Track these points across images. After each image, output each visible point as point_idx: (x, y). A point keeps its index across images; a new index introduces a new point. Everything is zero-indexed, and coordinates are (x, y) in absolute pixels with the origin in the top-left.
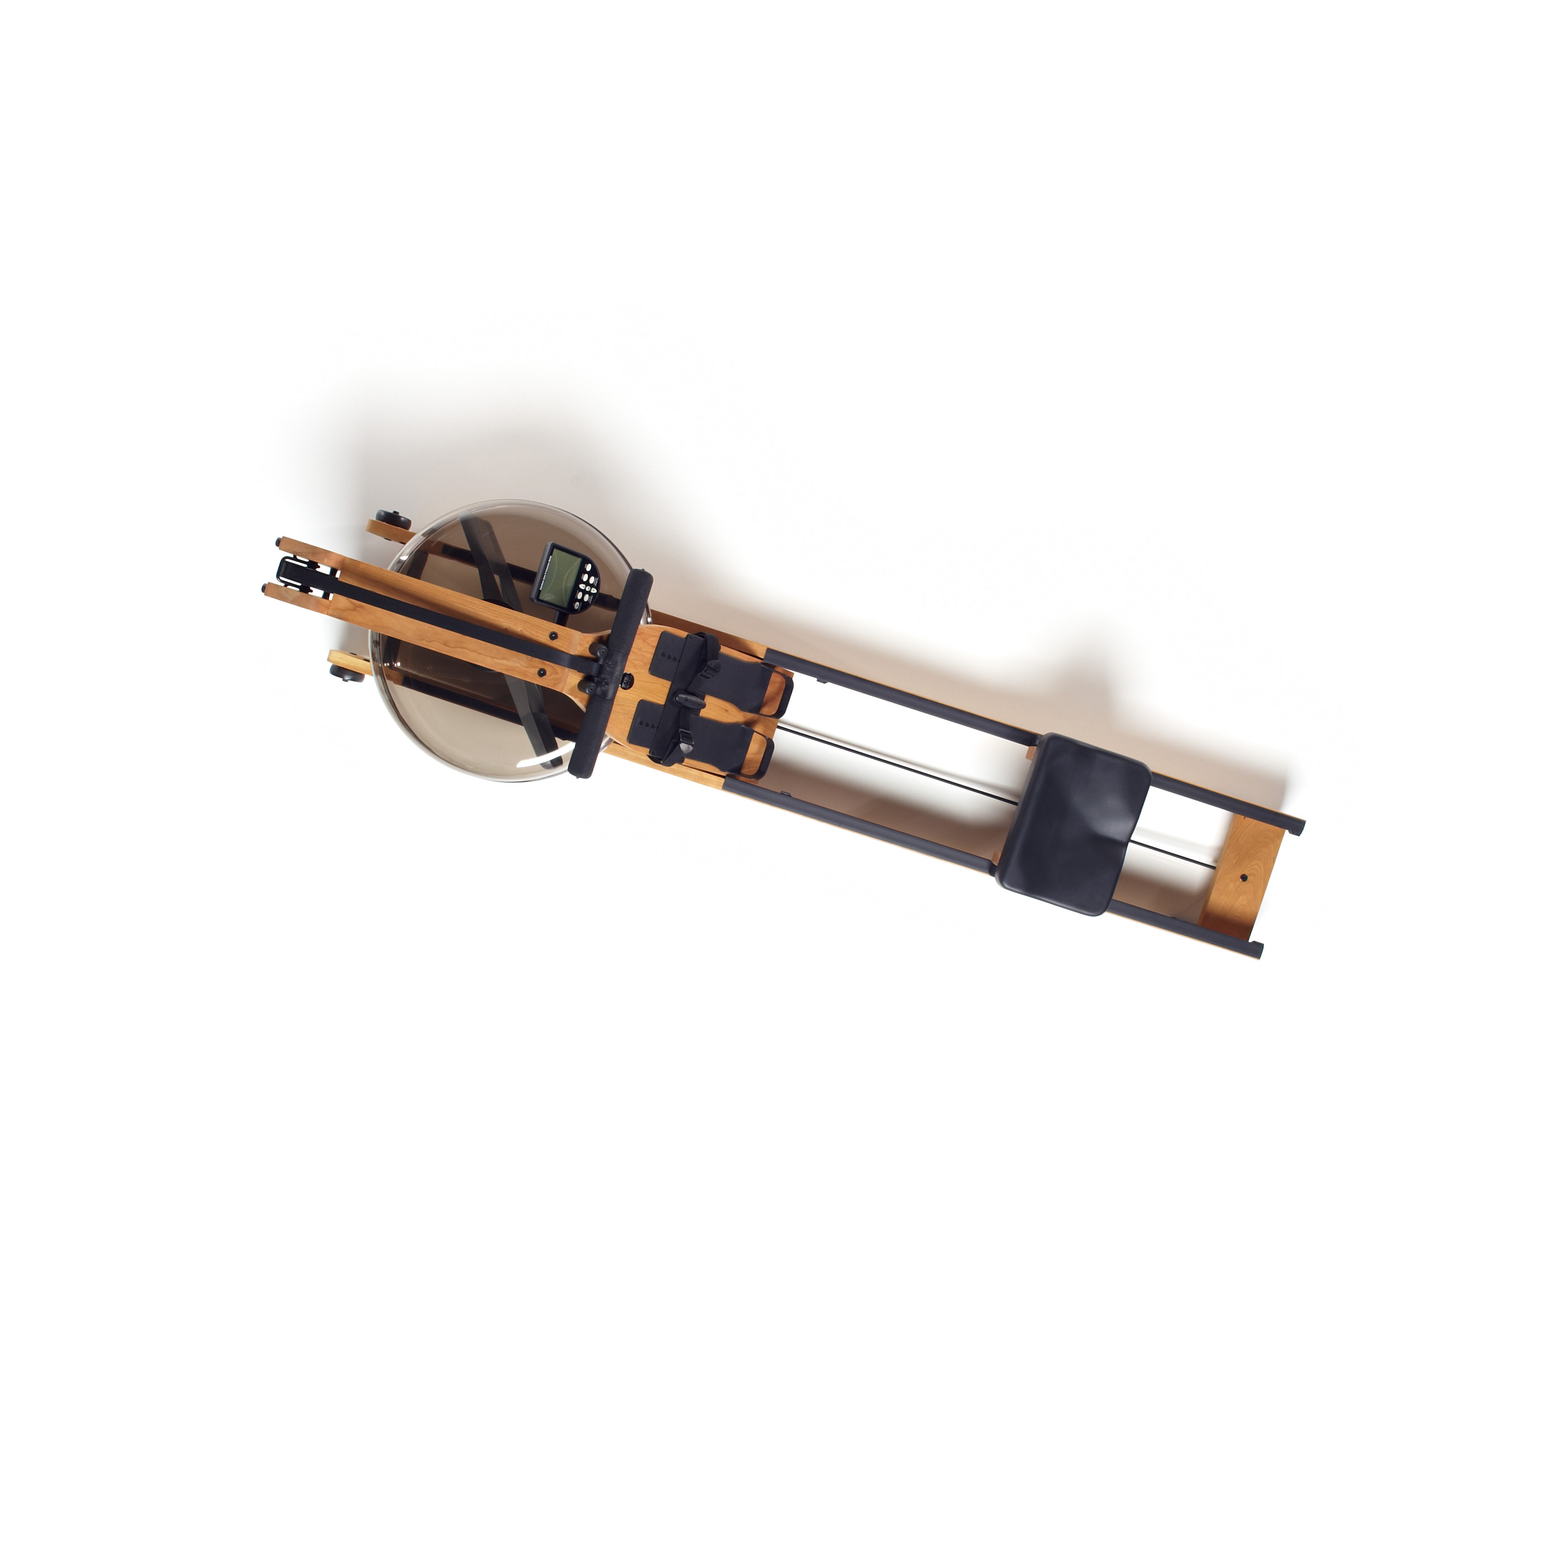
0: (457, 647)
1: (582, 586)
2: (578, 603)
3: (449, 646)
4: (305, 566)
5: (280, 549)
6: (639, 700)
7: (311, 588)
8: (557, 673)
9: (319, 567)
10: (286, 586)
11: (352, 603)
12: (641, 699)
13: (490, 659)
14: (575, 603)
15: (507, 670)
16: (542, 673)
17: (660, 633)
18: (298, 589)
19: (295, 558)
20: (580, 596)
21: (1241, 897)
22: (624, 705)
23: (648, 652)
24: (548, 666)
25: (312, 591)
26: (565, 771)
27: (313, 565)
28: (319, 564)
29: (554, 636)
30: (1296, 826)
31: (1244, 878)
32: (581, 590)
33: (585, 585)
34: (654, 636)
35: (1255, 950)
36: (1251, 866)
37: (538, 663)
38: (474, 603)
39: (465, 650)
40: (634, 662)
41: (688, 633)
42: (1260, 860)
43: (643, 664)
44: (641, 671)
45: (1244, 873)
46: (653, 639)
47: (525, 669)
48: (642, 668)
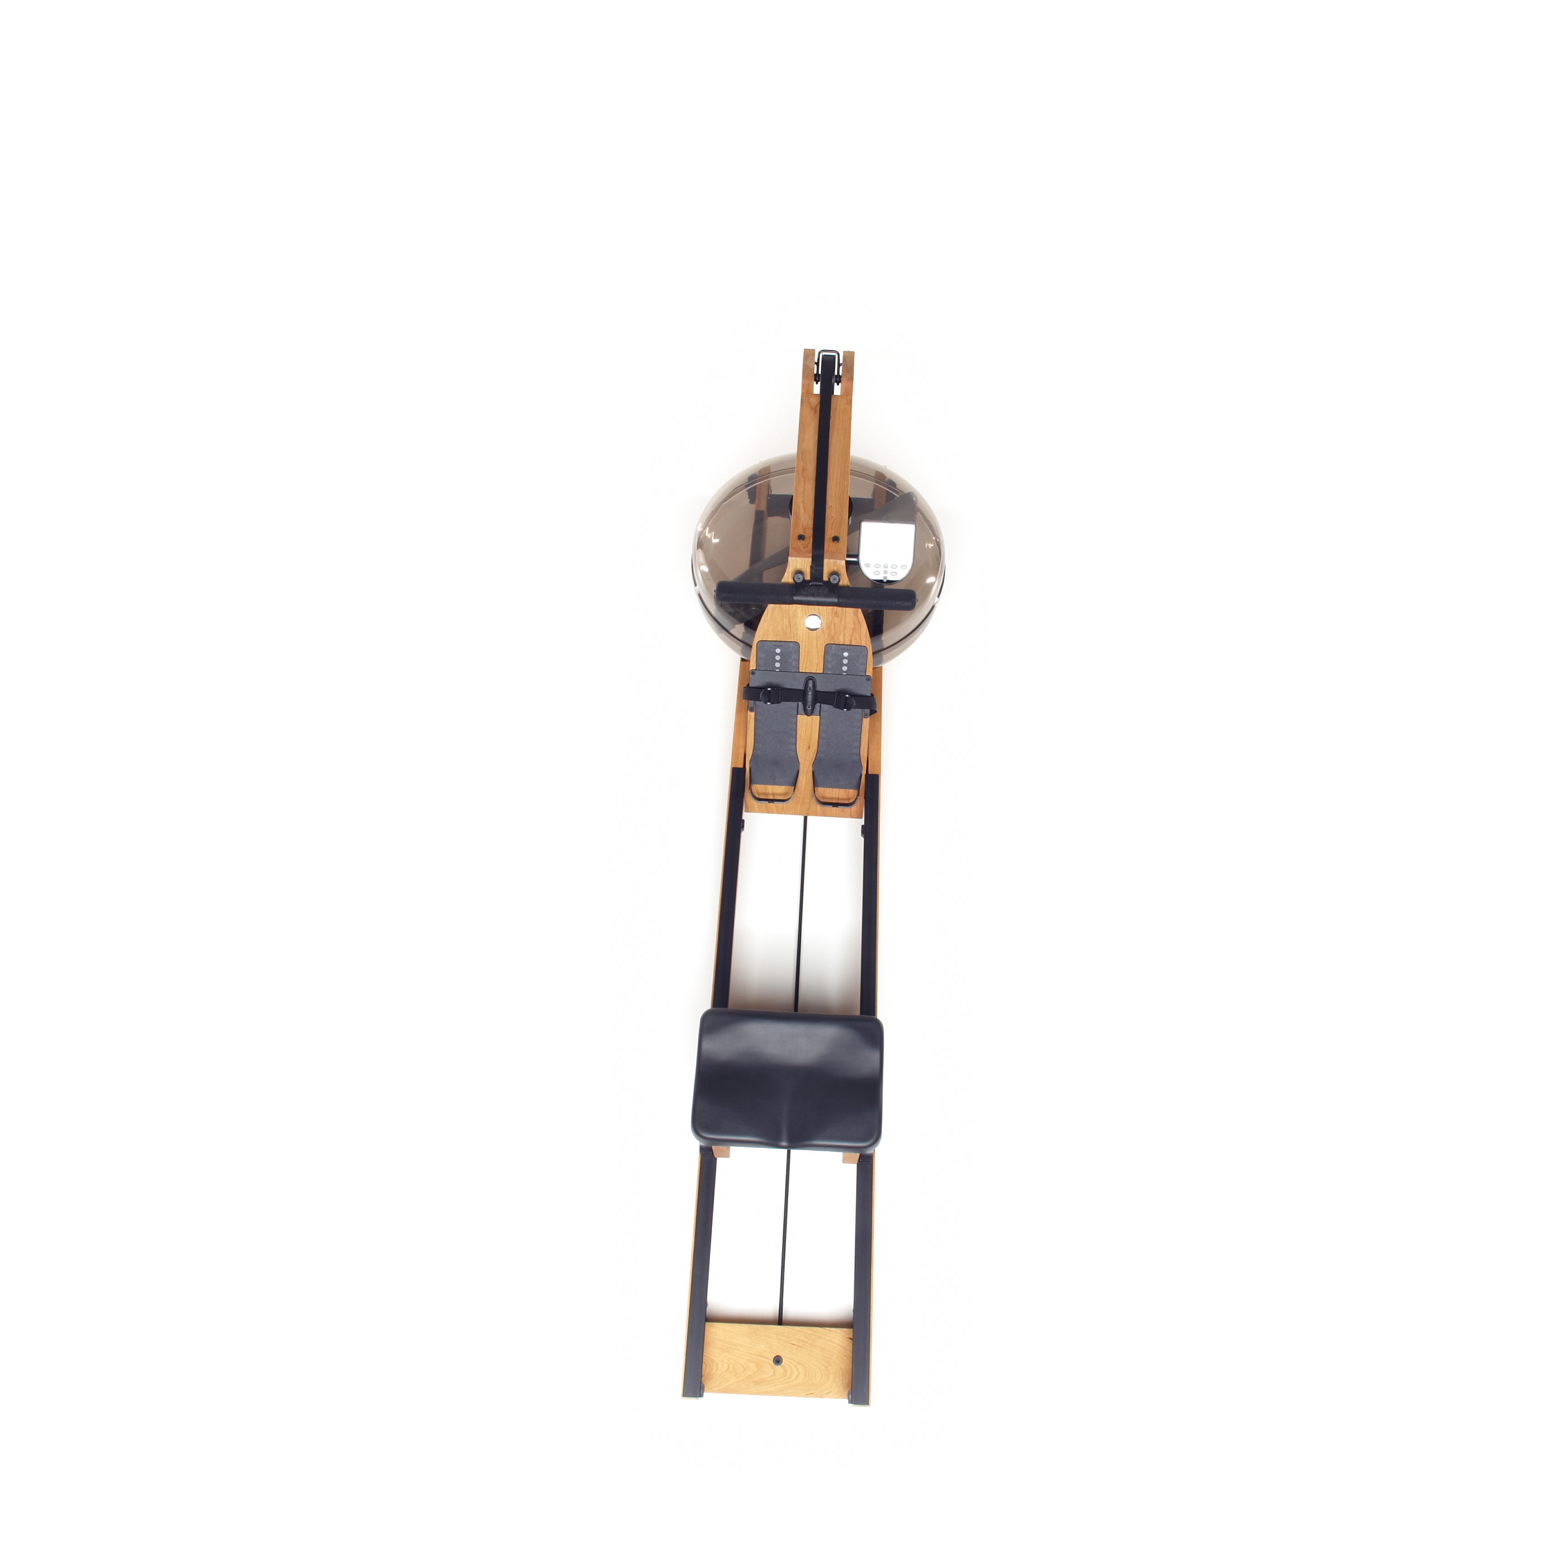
3: (802, 472)
4: (836, 373)
5: (844, 353)
6: (798, 641)
7: (819, 383)
8: (805, 548)
9: (838, 385)
10: (816, 363)
11: (816, 407)
12: (801, 643)
13: (802, 500)
15: (796, 514)
17: (865, 645)
18: (815, 372)
19: (839, 365)
22: (790, 626)
23: (844, 637)
25: (817, 383)
27: (838, 378)
28: (840, 384)
29: (836, 539)
31: (778, 1360)
34: (861, 639)
35: (693, 1389)
36: (795, 1367)
39: (803, 483)
40: (833, 625)
41: (872, 676)
42: (806, 1376)
43: (832, 635)
44: (826, 635)
45: (783, 1358)
46: (858, 639)
47: (801, 524)
48: (829, 635)
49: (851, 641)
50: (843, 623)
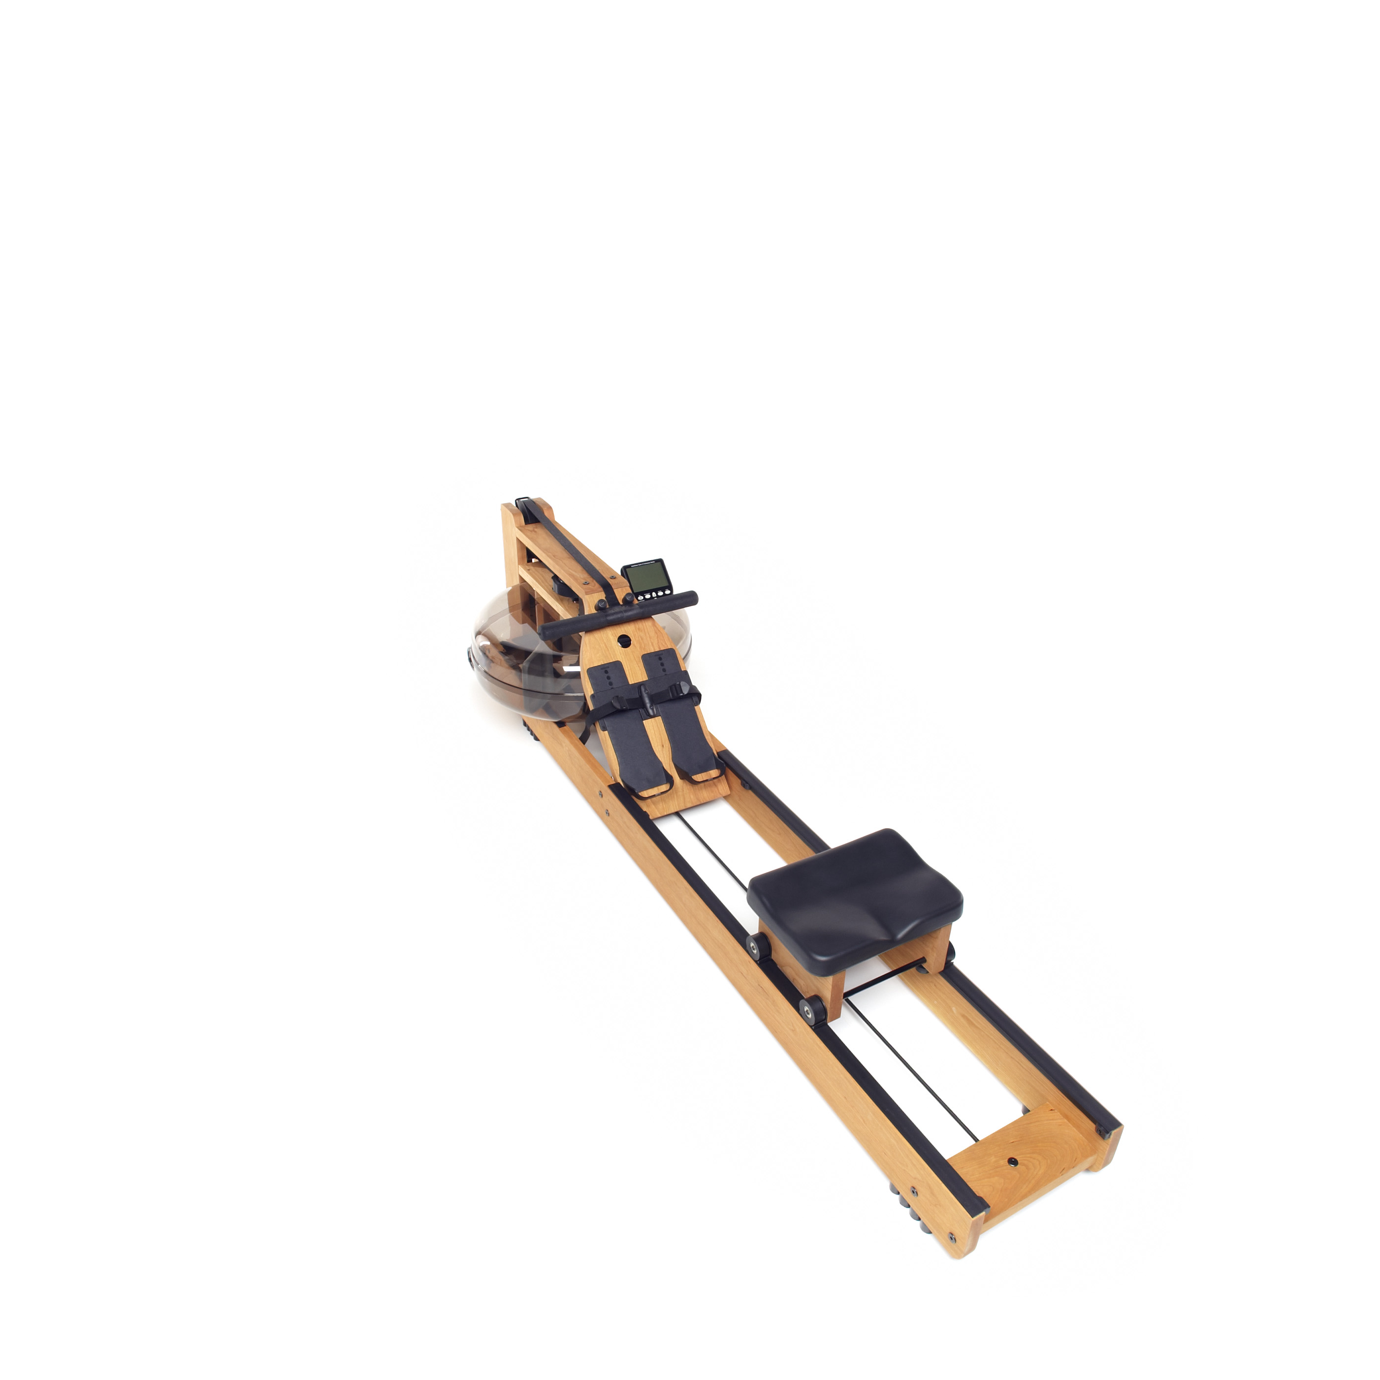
1: (654, 594)
2: (642, 598)
6: (619, 660)
8: (592, 588)
12: (621, 661)
13: (568, 568)
14: (641, 595)
17: (671, 647)
20: (648, 597)
21: (996, 1178)
24: (593, 583)
29: (613, 578)
31: (1013, 1162)
32: (651, 595)
33: (656, 596)
36: (1031, 1157)
37: (589, 580)
39: (560, 562)
40: (640, 638)
42: (1045, 1158)
43: (644, 643)
44: (638, 648)
45: (1015, 1157)
48: (641, 647)
49: (659, 648)
50: (648, 635)
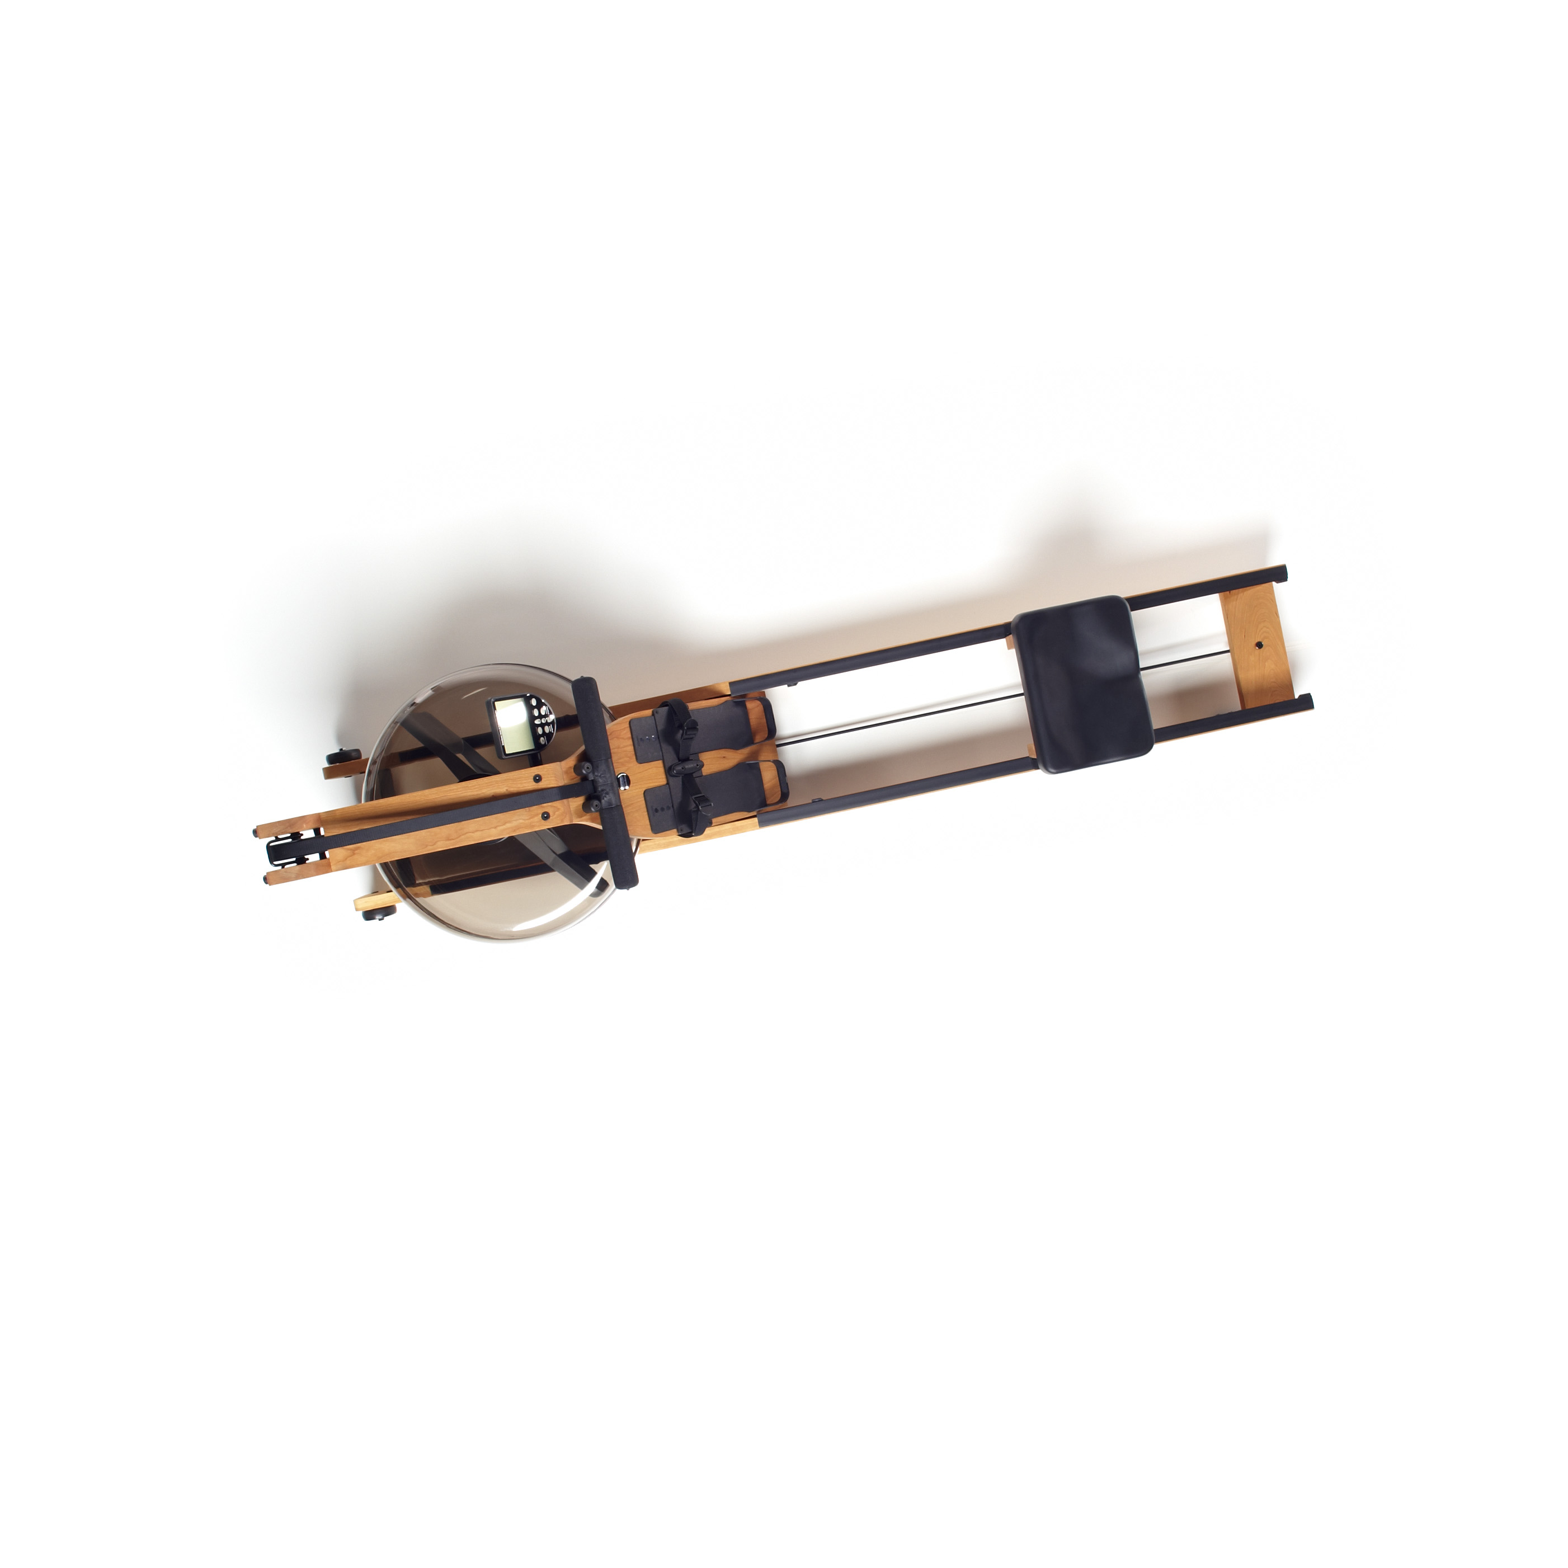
0: (460, 836)
1: (537, 722)
2: (542, 739)
3: (453, 839)
4: (290, 840)
5: (260, 838)
6: (643, 792)
7: (306, 857)
8: (559, 809)
9: (302, 835)
10: (283, 867)
11: (348, 850)
12: (644, 789)
13: (493, 829)
14: (539, 739)
15: (514, 831)
16: (546, 816)
17: (628, 723)
18: (295, 864)
19: (277, 839)
20: (540, 731)
21: (1266, 664)
22: (632, 804)
23: (627, 746)
24: (547, 807)
25: (308, 859)
26: (614, 890)
27: (296, 836)
28: (301, 833)
29: (537, 779)
30: (1279, 574)
31: (1259, 645)
32: (538, 725)
33: (539, 720)
34: (625, 729)
35: (1306, 703)
36: (1260, 631)
37: (538, 810)
38: (454, 789)
39: (468, 835)
40: (620, 761)
41: (652, 710)
42: (1265, 621)
43: (628, 759)
44: (630, 766)
45: (1257, 641)
46: (625, 732)
47: (530, 821)
48: (631, 763)
